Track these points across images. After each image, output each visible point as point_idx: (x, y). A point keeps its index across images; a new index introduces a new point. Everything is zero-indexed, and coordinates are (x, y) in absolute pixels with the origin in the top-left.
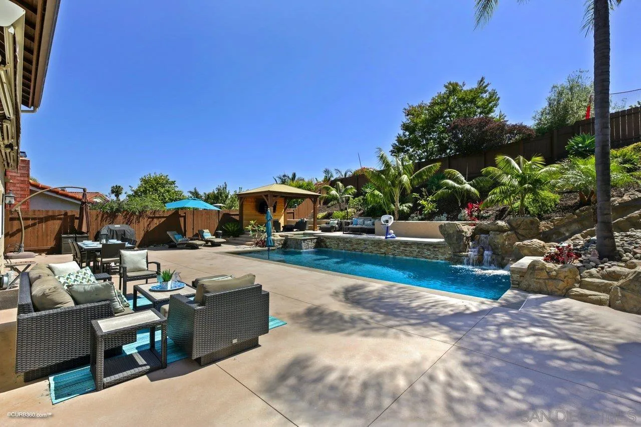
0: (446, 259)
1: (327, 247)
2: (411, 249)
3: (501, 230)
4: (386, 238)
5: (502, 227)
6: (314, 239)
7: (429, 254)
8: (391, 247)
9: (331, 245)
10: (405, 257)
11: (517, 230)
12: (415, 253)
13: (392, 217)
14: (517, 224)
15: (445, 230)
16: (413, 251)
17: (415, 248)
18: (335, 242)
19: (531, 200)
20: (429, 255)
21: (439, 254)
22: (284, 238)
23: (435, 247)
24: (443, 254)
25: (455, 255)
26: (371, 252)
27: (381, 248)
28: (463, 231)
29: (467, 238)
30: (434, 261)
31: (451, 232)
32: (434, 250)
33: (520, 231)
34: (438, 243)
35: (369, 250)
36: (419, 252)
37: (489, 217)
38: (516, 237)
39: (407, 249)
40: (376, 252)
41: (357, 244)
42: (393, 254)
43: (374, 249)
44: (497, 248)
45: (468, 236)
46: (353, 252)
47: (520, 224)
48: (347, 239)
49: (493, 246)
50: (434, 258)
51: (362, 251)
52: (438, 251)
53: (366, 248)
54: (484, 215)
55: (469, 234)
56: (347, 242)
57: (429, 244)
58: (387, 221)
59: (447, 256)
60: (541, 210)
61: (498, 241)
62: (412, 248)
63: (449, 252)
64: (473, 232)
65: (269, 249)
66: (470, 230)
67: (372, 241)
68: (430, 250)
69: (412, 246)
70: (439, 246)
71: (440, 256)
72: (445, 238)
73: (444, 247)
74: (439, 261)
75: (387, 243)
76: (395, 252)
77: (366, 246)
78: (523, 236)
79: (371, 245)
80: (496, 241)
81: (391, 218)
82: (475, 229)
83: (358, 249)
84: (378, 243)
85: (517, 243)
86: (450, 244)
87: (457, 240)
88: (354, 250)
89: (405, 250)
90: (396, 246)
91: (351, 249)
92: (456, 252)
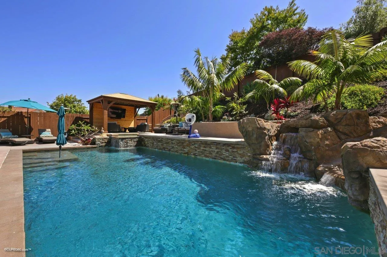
0: (244, 162)
1: (145, 146)
2: (211, 150)
3: (316, 126)
4: (189, 137)
5: (317, 121)
6: (136, 138)
7: (227, 155)
8: (192, 147)
9: (148, 144)
10: (204, 158)
11: (336, 127)
12: (214, 154)
13: (195, 115)
14: (336, 119)
15: (244, 127)
16: (212, 151)
17: (214, 148)
19: (347, 95)
20: (227, 157)
21: (237, 156)
22: (108, 137)
23: (234, 148)
24: (242, 156)
25: (254, 158)
26: (177, 152)
27: (184, 148)
28: (265, 129)
29: (270, 137)
30: (232, 163)
31: (250, 129)
32: (233, 152)
33: (341, 128)
34: (237, 143)
35: (176, 150)
36: (217, 152)
37: (297, 115)
38: (336, 136)
39: (207, 149)
40: (181, 152)
42: (194, 154)
43: (179, 148)
44: (310, 151)
45: (271, 134)
46: (164, 151)
47: (342, 119)
48: (159, 138)
49: (304, 148)
50: (232, 160)
51: (170, 150)
52: (236, 152)
53: (173, 147)
54: (292, 114)
55: (273, 132)
56: (159, 141)
57: (227, 144)
58: (190, 120)
59: (246, 158)
60: (363, 103)
61: (312, 140)
62: (210, 148)
63: (249, 154)
64: (278, 131)
65: (60, 147)
66: (275, 128)
67: (178, 140)
68: (228, 151)
69: (212, 146)
70: (238, 146)
71: (239, 158)
72: (244, 137)
73: (244, 148)
74: (237, 164)
75: (190, 143)
76: (196, 152)
77: (173, 145)
78: (345, 134)
79: (177, 145)
80: (308, 141)
81: (193, 116)
82: (281, 127)
84: (181, 142)
85: (350, 144)
86: (249, 145)
87: (257, 139)
89: (205, 151)
90: (196, 145)
92: (256, 155)
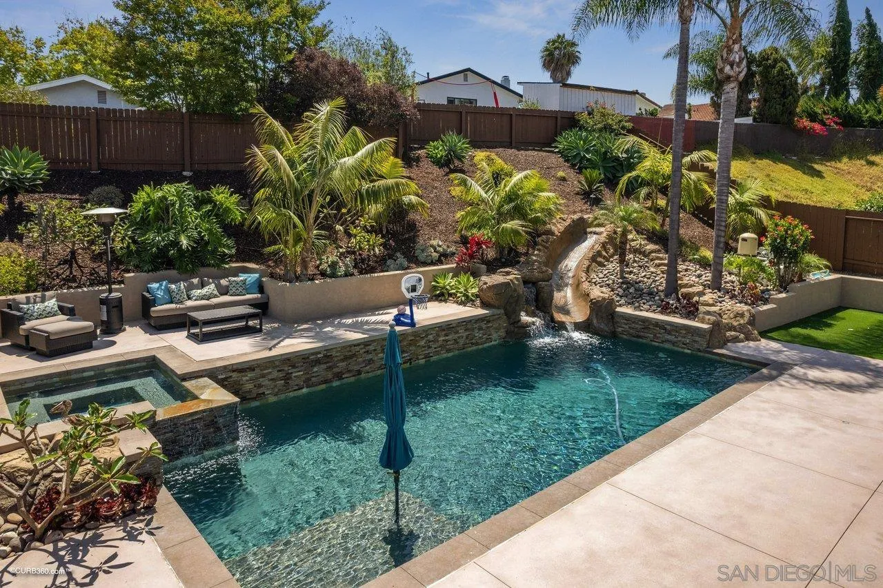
0: (500, 338)
2: (456, 336)
7: (480, 335)
8: (422, 343)
9: (260, 386)
10: (445, 355)
12: (461, 342)
16: (459, 338)
17: (461, 331)
18: (275, 374)
20: (480, 338)
21: (493, 331)
23: (489, 322)
24: (498, 330)
30: (486, 345)
32: (487, 327)
34: (493, 314)
36: (467, 337)
39: (450, 337)
41: (346, 358)
42: (426, 356)
50: (485, 341)
52: (492, 327)
53: (371, 361)
62: (456, 332)
63: (505, 325)
71: (494, 335)
74: (493, 343)
76: (430, 351)
77: (370, 356)
83: (349, 371)
88: (339, 376)
89: (447, 341)
90: (431, 337)
91: (330, 376)
92: (515, 322)
